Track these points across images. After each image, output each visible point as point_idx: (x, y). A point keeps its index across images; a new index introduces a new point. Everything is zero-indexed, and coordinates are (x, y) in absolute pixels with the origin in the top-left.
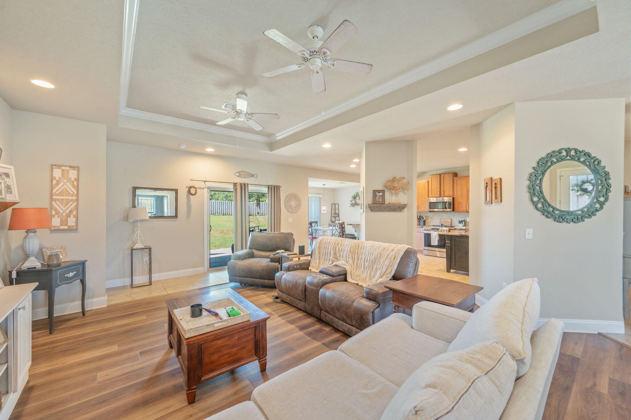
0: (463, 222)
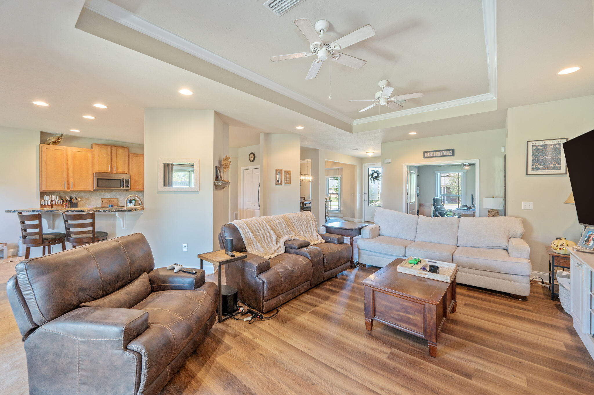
0: (133, 202)
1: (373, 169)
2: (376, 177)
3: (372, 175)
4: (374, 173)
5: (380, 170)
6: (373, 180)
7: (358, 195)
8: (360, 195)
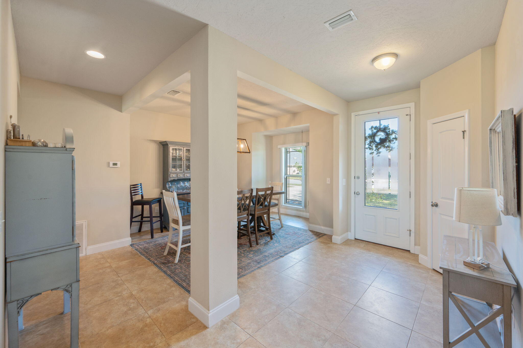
1: (376, 124)
2: (383, 141)
3: (373, 136)
4: (377, 132)
5: (393, 125)
6: (374, 148)
7: (342, 182)
8: (344, 180)
